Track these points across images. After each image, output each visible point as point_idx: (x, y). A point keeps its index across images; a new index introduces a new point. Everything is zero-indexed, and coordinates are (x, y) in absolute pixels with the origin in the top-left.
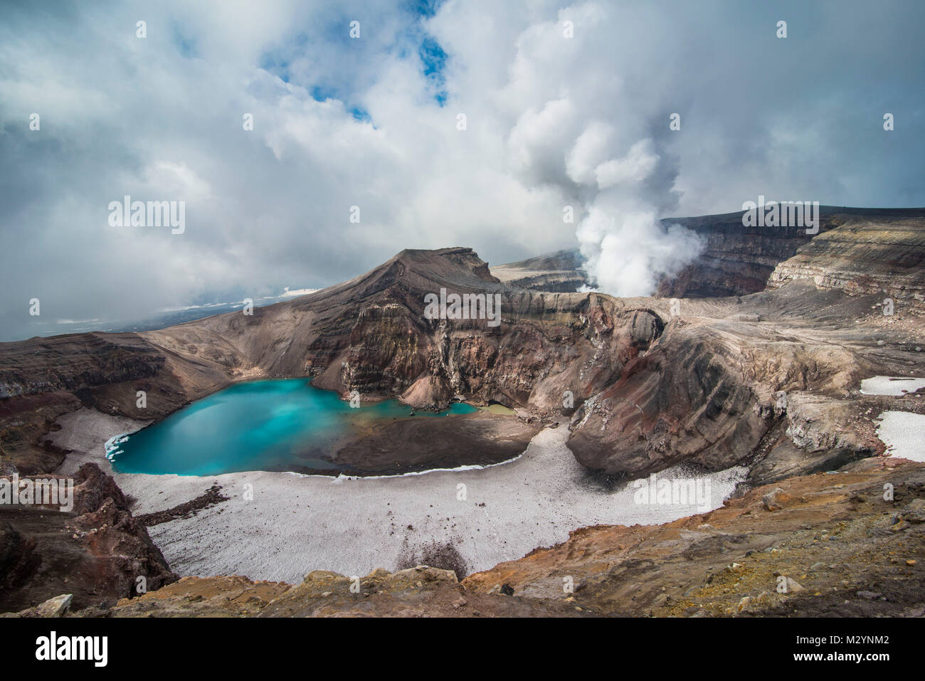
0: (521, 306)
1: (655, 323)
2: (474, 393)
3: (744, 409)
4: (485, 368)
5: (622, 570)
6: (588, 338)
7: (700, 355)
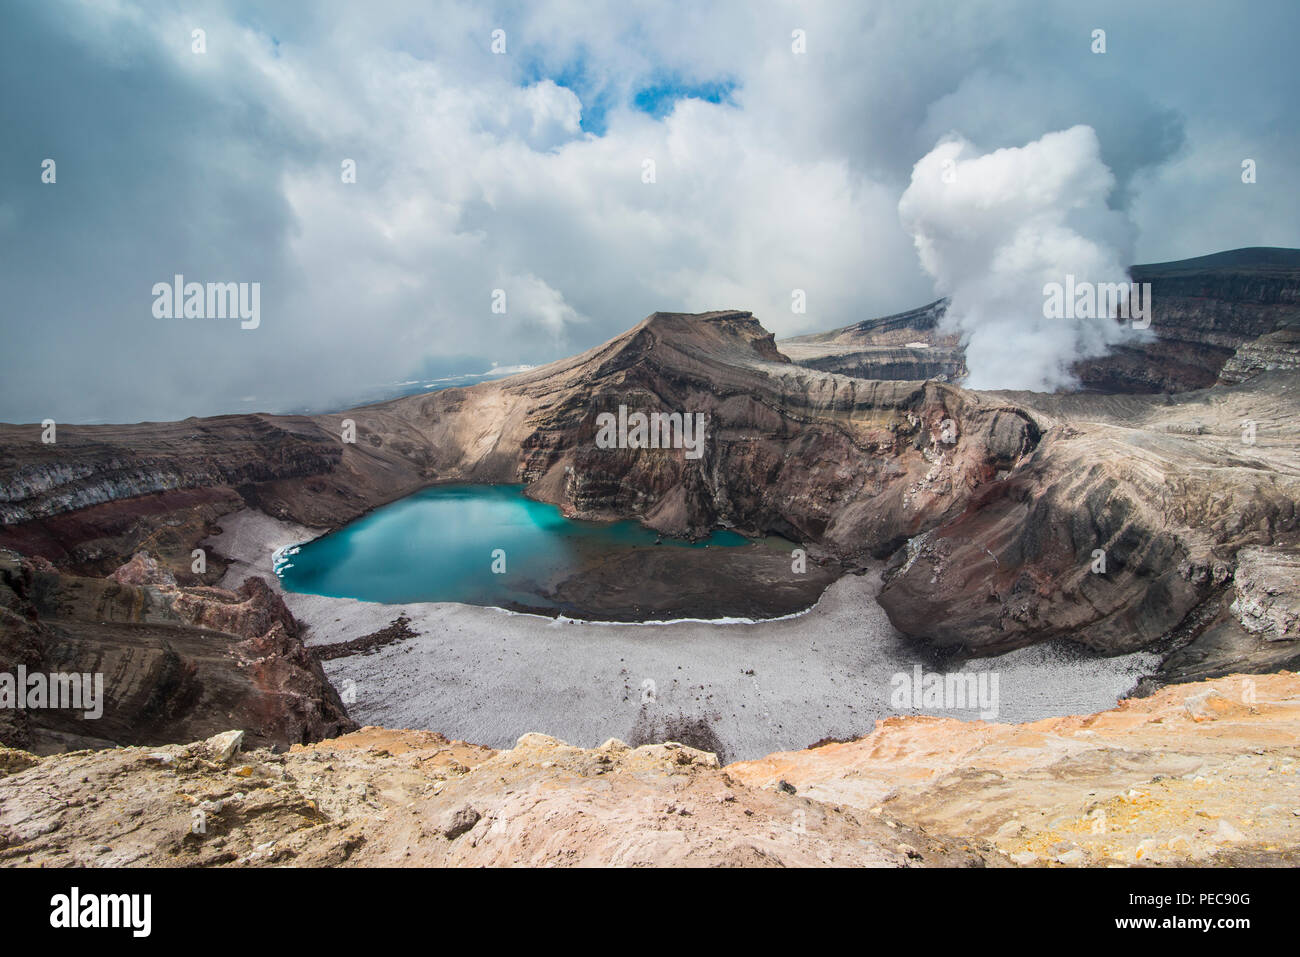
0: (820, 397)
1: (1026, 430)
2: (746, 519)
3: (1164, 567)
4: (763, 485)
5: (953, 781)
6: (918, 448)
7: (1096, 482)
